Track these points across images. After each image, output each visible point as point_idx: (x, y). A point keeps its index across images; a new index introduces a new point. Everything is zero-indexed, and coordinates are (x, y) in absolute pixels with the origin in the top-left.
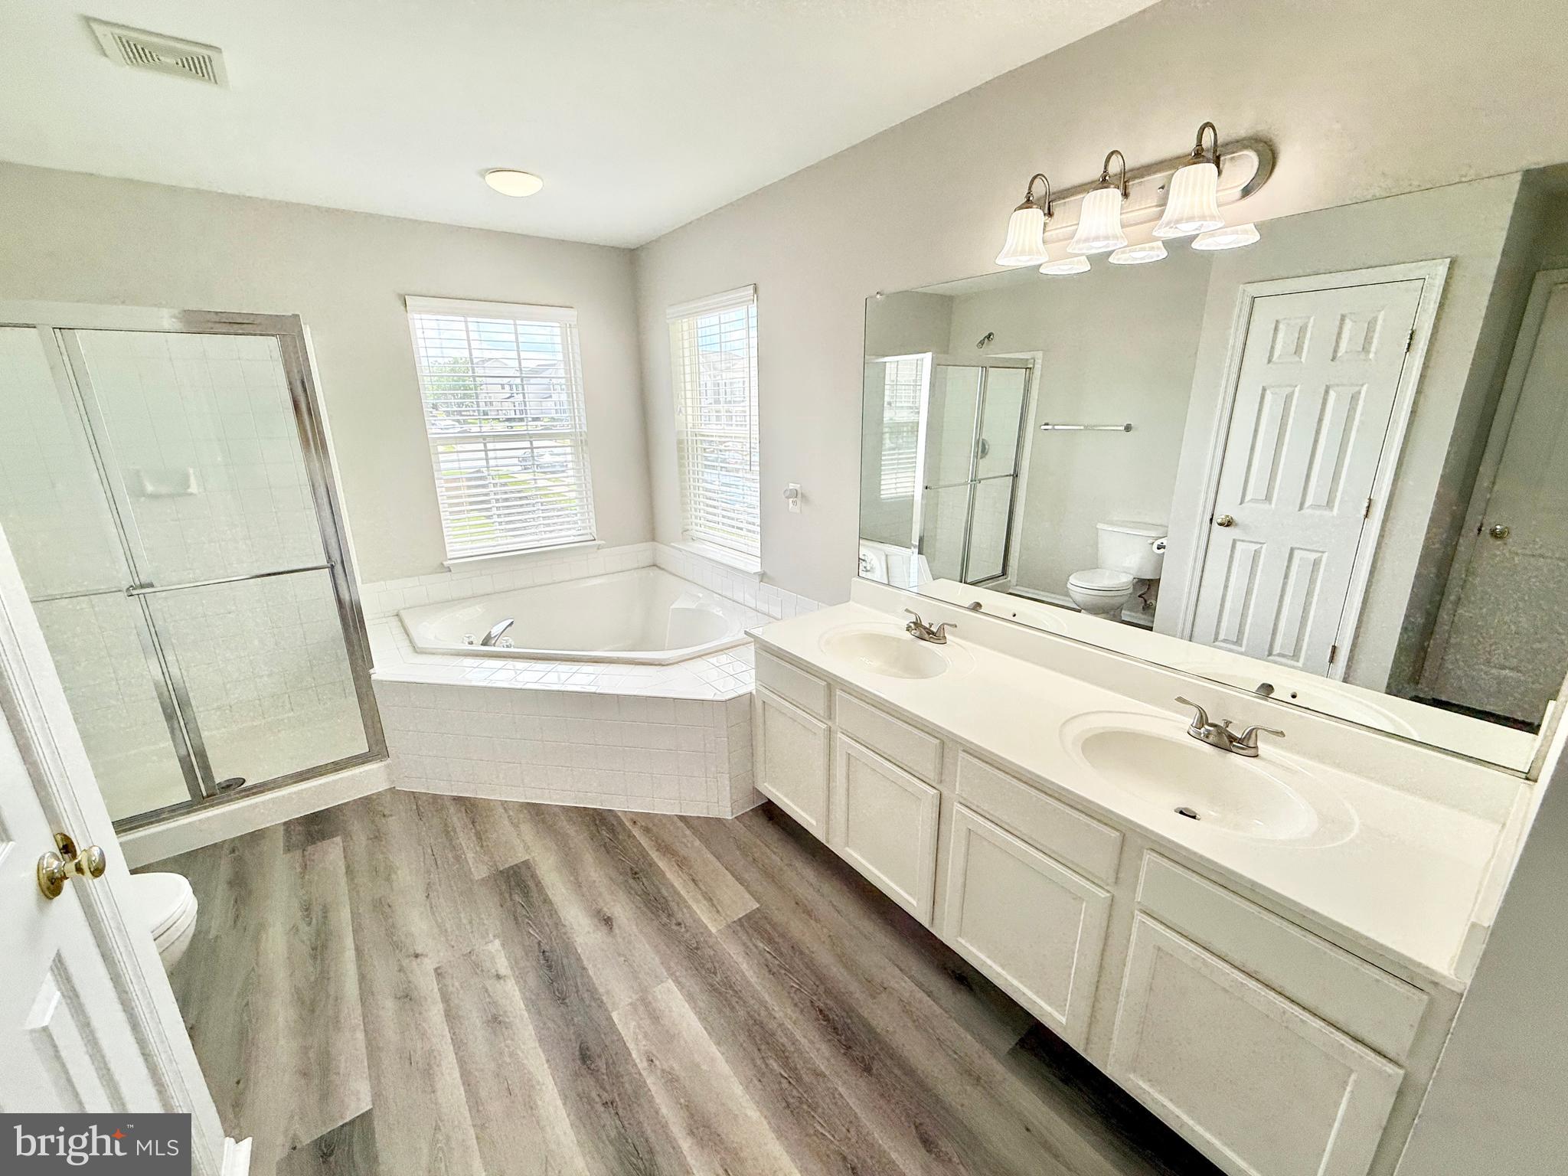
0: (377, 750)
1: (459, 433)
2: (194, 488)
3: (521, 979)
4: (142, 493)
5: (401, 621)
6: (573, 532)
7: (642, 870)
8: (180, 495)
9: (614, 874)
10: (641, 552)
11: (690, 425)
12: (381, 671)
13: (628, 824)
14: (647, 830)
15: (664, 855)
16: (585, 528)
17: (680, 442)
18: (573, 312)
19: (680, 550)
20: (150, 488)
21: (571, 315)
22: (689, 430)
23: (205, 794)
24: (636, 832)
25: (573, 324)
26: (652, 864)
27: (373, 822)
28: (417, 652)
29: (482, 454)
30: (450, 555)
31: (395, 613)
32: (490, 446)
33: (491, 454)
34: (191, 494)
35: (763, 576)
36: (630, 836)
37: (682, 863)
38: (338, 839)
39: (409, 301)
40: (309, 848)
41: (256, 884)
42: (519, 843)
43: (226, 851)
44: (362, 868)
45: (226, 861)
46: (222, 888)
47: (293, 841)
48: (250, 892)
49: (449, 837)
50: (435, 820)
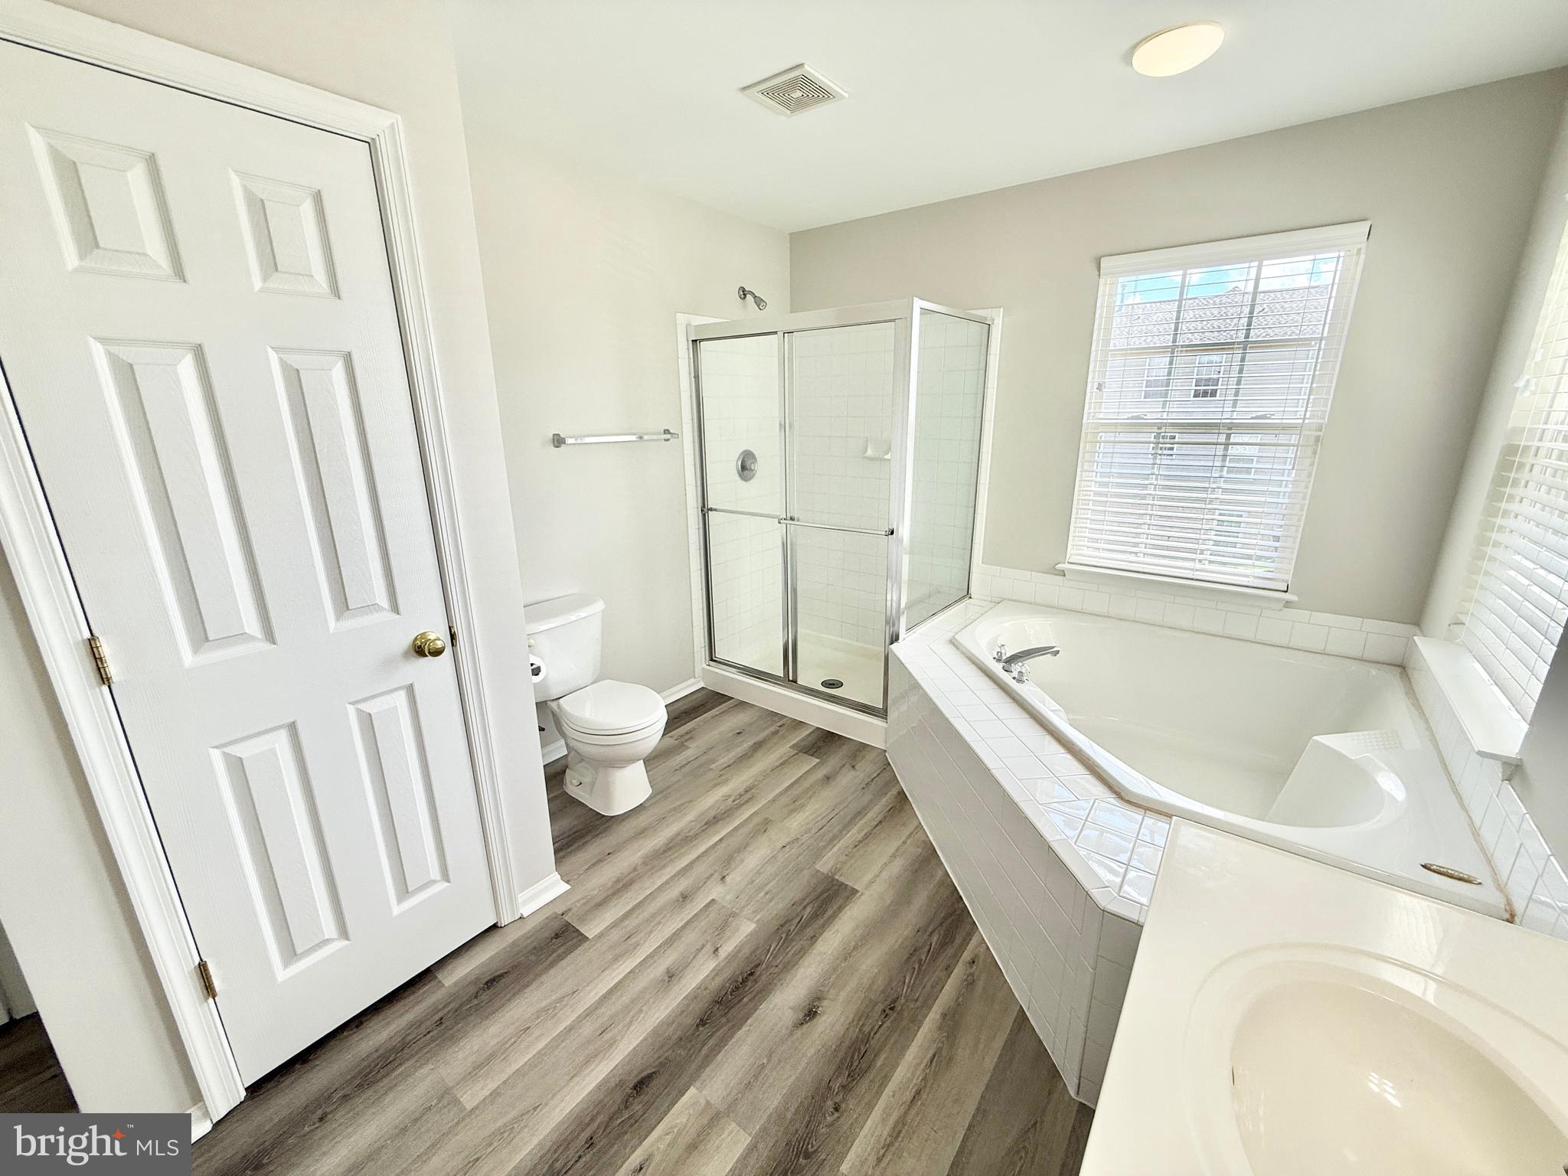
3: (716, 972)
7: (900, 1013)
9: (880, 983)
13: (967, 955)
14: (970, 983)
15: (940, 1028)
16: (1278, 570)
23: (790, 677)
24: (959, 971)
26: (917, 1021)
27: (843, 766)
28: (951, 641)
30: (1069, 557)
36: (949, 969)
37: (939, 1061)
38: (816, 761)
39: (1104, 263)
40: (801, 754)
41: (759, 754)
42: (875, 869)
43: (779, 724)
44: (795, 792)
45: (772, 729)
46: (750, 743)
47: (803, 743)
48: (752, 756)
49: (852, 819)
50: (868, 797)
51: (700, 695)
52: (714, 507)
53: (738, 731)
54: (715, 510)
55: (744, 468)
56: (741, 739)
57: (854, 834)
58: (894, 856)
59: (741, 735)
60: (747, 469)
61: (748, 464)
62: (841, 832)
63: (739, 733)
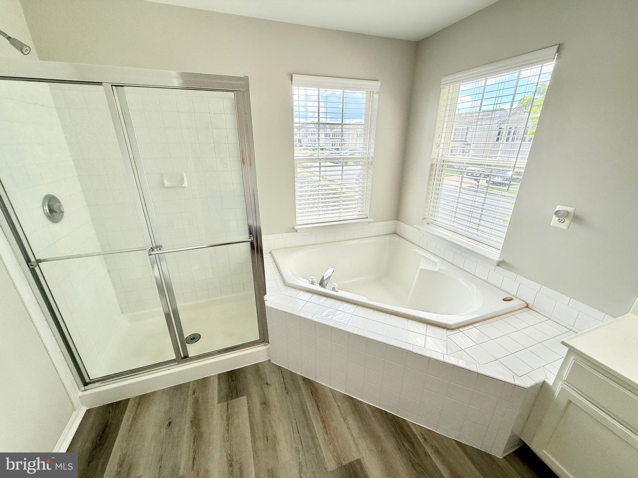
0: (264, 338)
1: (308, 156)
2: (186, 184)
4: (163, 186)
5: (272, 255)
6: (356, 213)
8: (180, 187)
10: (389, 225)
11: (440, 155)
12: (270, 300)
13: (420, 439)
14: (437, 451)
16: (362, 211)
17: (432, 165)
18: (379, 84)
19: (419, 229)
20: (166, 183)
21: (377, 85)
22: (439, 157)
23: (182, 356)
24: (429, 451)
25: (375, 91)
27: (262, 388)
28: (286, 285)
29: (318, 169)
30: (298, 222)
31: (269, 251)
32: (322, 164)
33: (322, 169)
34: (185, 187)
35: (500, 264)
36: (426, 454)
38: (244, 398)
39: (294, 77)
40: (230, 402)
41: (204, 428)
42: (349, 437)
43: (191, 392)
44: (259, 432)
45: (190, 400)
46: (188, 425)
47: (222, 393)
48: (201, 434)
49: (305, 417)
50: (295, 396)
51: (91, 419)
52: (42, 258)
53: (167, 423)
54: (45, 260)
55: (51, 211)
56: (177, 428)
57: (318, 427)
58: (345, 420)
59: (172, 425)
60: (55, 212)
61: (55, 207)
62: (310, 432)
63: (169, 424)
